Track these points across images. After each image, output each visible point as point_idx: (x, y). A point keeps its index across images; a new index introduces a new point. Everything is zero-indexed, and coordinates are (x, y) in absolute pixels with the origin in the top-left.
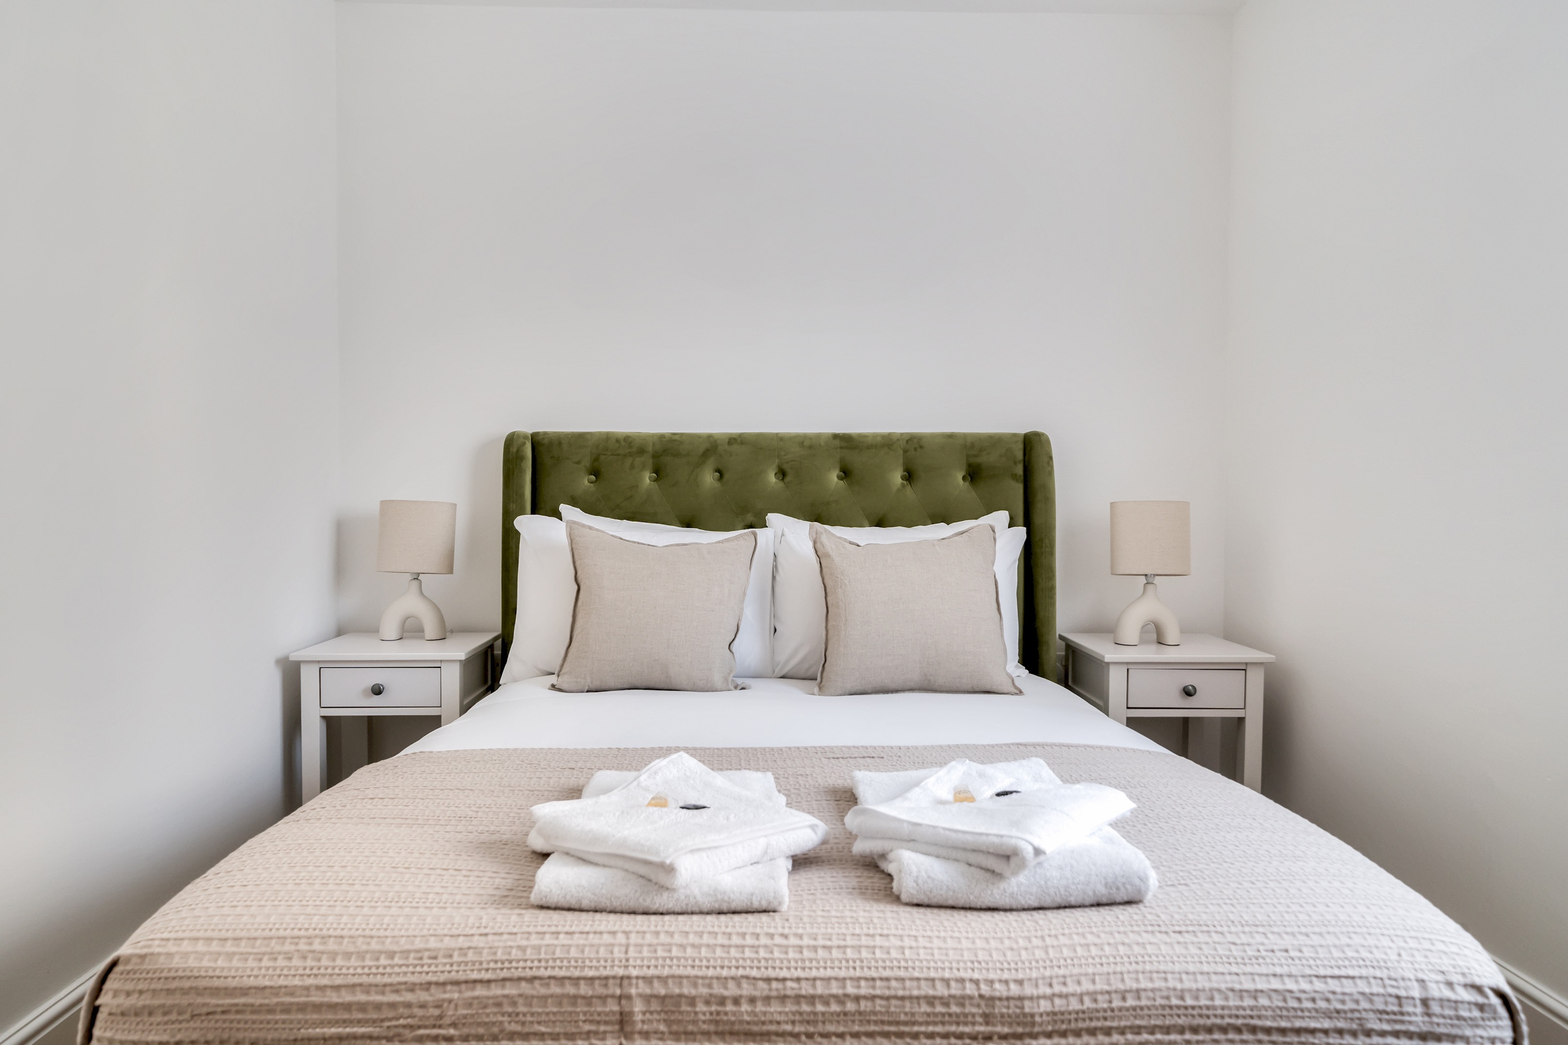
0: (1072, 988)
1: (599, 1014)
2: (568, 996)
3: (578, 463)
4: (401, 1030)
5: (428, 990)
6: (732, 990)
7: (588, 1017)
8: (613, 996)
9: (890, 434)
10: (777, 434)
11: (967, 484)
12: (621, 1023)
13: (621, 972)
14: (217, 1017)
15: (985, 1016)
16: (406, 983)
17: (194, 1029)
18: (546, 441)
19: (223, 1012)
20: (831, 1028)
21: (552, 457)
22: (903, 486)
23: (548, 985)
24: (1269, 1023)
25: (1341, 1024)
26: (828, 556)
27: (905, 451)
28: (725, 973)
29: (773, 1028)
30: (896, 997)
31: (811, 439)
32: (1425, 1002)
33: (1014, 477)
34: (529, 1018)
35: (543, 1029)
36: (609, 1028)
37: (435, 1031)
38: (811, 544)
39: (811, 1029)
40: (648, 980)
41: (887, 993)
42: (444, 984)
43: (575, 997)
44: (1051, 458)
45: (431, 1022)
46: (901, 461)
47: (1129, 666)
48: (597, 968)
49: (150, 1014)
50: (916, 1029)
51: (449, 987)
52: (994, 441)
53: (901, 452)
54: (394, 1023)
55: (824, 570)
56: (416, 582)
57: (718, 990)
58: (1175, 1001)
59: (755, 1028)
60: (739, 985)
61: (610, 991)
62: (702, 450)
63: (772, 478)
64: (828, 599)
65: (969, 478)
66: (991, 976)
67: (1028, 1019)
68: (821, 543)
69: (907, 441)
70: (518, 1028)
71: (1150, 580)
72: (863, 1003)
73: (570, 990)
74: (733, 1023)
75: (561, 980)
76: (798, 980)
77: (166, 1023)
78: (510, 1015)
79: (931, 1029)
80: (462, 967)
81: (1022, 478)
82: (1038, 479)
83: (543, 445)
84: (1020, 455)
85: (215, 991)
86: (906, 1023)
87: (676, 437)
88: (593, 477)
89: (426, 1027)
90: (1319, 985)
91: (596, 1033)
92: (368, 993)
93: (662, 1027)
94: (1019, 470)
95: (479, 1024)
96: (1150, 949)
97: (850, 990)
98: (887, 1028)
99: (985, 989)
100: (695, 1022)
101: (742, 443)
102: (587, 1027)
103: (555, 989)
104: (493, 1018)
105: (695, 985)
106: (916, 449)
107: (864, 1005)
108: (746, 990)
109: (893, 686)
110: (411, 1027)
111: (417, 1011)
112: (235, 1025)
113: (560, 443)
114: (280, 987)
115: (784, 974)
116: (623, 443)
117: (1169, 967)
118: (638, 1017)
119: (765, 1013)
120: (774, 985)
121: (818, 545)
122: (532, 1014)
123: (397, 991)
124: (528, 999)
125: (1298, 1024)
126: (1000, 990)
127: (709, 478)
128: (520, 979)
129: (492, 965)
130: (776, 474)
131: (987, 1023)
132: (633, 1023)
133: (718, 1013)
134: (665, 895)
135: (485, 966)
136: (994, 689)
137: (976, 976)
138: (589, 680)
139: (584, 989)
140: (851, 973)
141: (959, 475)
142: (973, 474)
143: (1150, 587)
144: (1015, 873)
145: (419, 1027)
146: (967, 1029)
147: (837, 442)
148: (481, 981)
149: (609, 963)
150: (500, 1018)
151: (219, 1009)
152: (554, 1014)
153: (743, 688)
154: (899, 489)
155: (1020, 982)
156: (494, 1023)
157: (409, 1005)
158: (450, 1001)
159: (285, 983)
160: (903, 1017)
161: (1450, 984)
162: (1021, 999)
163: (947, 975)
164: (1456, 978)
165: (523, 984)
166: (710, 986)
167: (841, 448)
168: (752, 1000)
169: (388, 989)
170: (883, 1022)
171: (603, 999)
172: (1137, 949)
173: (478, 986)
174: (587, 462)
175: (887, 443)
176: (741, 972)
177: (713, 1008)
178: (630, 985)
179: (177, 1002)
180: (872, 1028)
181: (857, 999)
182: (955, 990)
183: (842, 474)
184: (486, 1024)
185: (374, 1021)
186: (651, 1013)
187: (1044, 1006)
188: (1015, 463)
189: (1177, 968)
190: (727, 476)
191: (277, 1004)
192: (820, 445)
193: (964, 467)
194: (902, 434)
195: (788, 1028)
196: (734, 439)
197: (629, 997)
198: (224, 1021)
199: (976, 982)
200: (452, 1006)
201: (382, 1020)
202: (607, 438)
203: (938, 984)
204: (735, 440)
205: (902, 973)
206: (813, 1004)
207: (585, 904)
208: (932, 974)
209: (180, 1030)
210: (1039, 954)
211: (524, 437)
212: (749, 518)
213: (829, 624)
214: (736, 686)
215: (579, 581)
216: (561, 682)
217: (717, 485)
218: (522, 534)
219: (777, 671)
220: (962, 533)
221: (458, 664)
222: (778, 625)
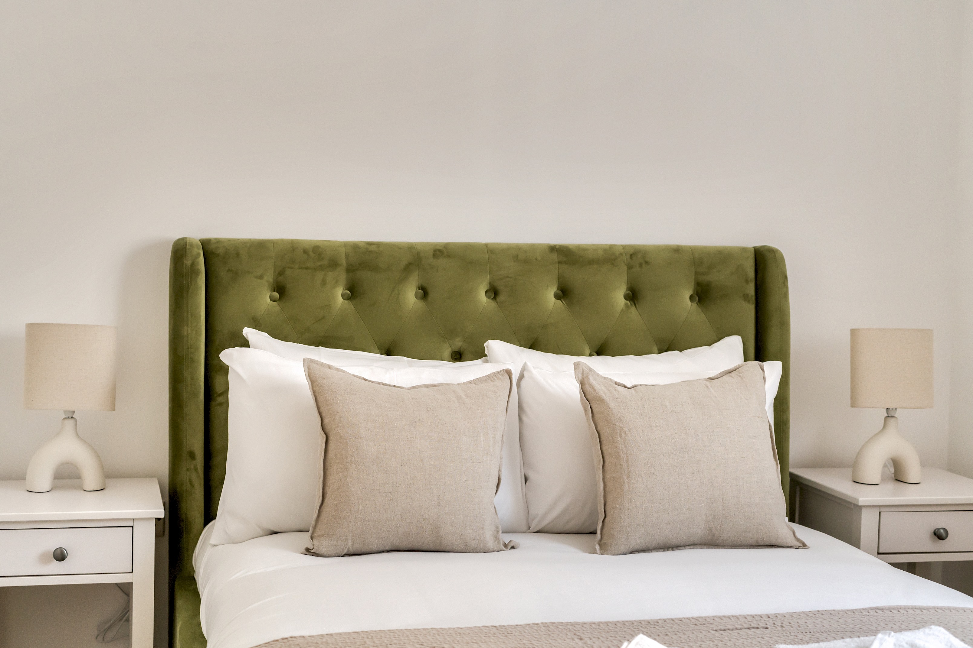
3: (261, 277)
9: (611, 247)
10: (486, 245)
11: (695, 305)
18: (220, 251)
21: (229, 271)
22: (626, 305)
26: (601, 400)
27: (630, 267)
31: (526, 252)
33: (746, 297)
38: (578, 385)
44: (786, 277)
46: (625, 278)
47: (881, 509)
52: (724, 255)
53: (625, 268)
55: (597, 416)
56: (71, 421)
62: (404, 263)
63: (482, 297)
64: (604, 448)
65: (697, 299)
69: (631, 256)
71: (891, 414)
81: (754, 299)
82: (773, 303)
83: (218, 255)
84: (751, 272)
87: (373, 248)
88: (276, 295)
94: (751, 290)
101: (449, 256)
106: (641, 265)
109: (675, 542)
113: (238, 254)
116: (312, 254)
121: (587, 387)
127: (410, 296)
130: (486, 292)
136: (779, 542)
138: (350, 543)
141: (687, 293)
142: (702, 294)
143: (891, 421)
147: (555, 257)
153: (513, 548)
154: (622, 310)
167: (559, 262)
174: (270, 277)
183: (559, 292)
188: (747, 282)
190: (432, 295)
192: (536, 259)
193: (693, 285)
194: (624, 247)
196: (440, 251)
202: (293, 246)
211: (197, 246)
212: (458, 343)
213: (608, 476)
214: (506, 546)
215: (328, 428)
216: (317, 546)
217: (421, 304)
218: (232, 369)
219: (534, 526)
220: (730, 372)
221: (153, 522)
222: (531, 475)
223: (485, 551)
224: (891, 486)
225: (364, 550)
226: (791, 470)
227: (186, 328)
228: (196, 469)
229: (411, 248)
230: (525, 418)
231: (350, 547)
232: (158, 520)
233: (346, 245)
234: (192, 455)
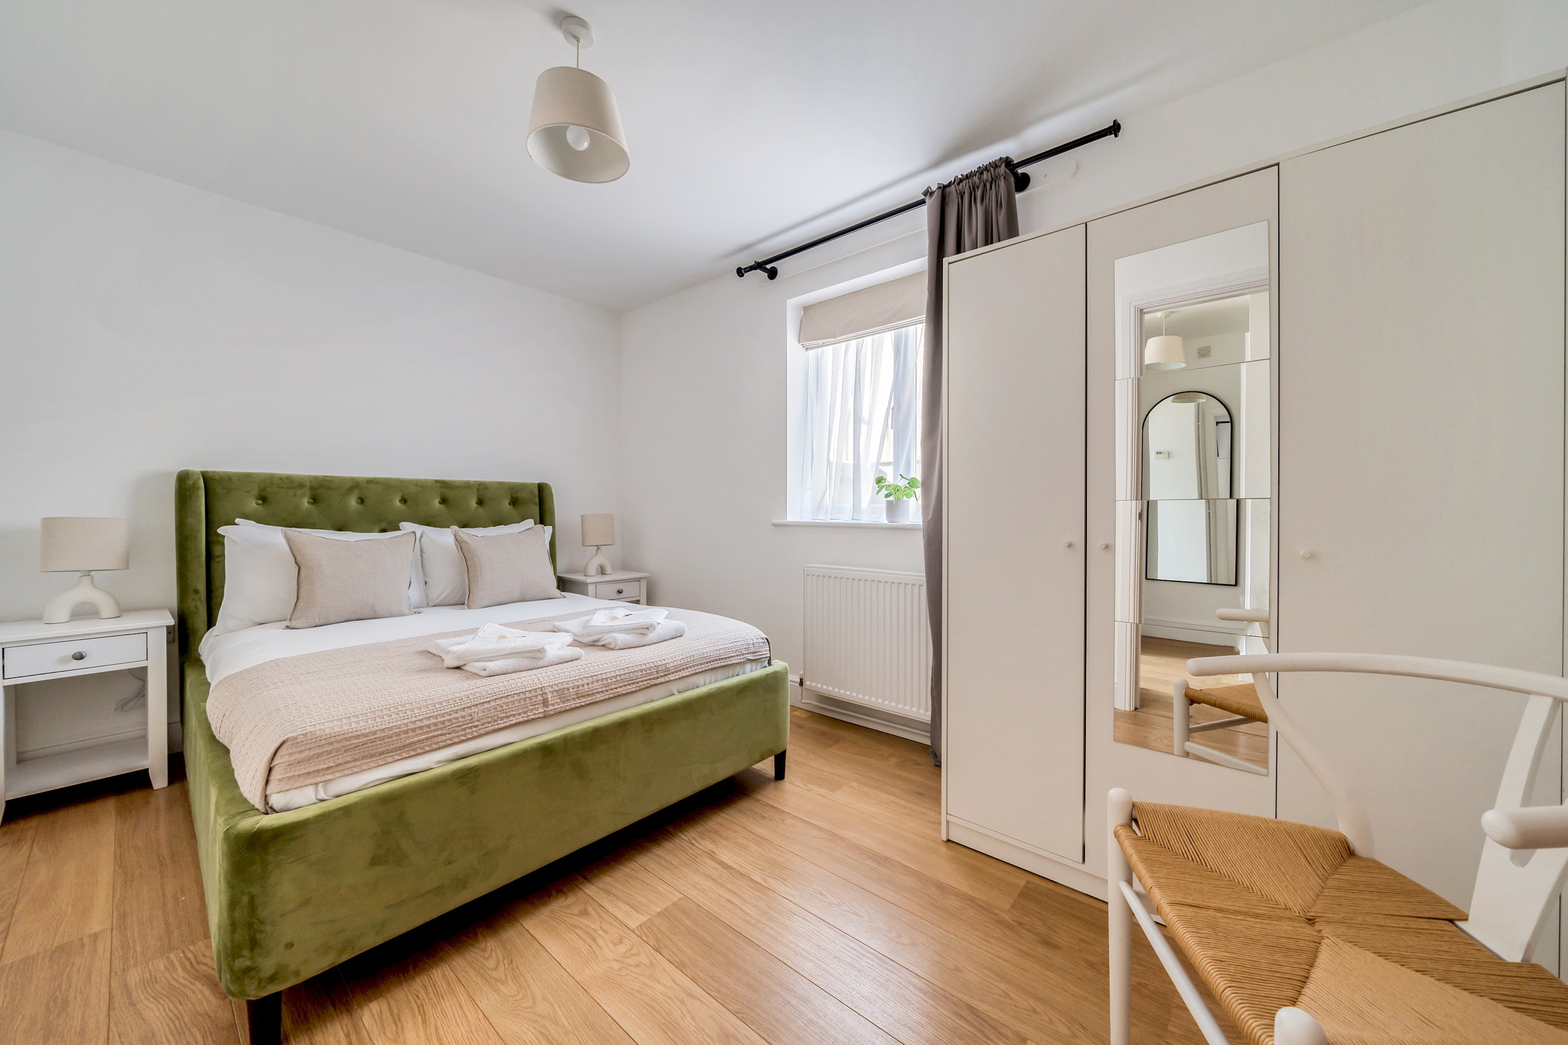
0: (678, 658)
1: (535, 702)
2: (522, 699)
3: (248, 492)
4: (455, 729)
5: (464, 711)
6: (581, 682)
7: (531, 704)
8: (540, 694)
9: (468, 481)
10: (399, 479)
11: (511, 506)
12: (543, 703)
13: (540, 686)
14: (359, 748)
15: (657, 671)
16: (453, 711)
17: (347, 756)
18: (216, 477)
19: (362, 745)
20: (613, 687)
21: (224, 489)
22: (477, 507)
23: (513, 697)
24: (723, 657)
25: (738, 654)
26: (465, 542)
27: (478, 490)
28: (577, 678)
29: (596, 691)
30: (631, 672)
31: (422, 482)
32: (753, 644)
33: (535, 503)
34: (508, 710)
35: (514, 713)
36: (539, 706)
37: (470, 725)
38: (453, 537)
39: (607, 689)
40: (552, 686)
41: (629, 672)
42: (470, 707)
43: (525, 698)
44: (552, 495)
45: (468, 722)
46: (476, 494)
47: (596, 583)
48: (531, 687)
49: (318, 757)
50: (638, 680)
51: (473, 708)
52: (524, 486)
53: (476, 491)
54: (451, 727)
55: (463, 549)
56: (87, 577)
57: (576, 683)
58: (702, 656)
59: (590, 693)
60: (583, 680)
61: (538, 693)
62: (348, 487)
63: (397, 503)
64: (468, 563)
65: (512, 504)
66: (656, 660)
67: (668, 669)
68: (460, 536)
69: (479, 485)
70: (505, 715)
71: (598, 548)
72: (622, 676)
73: (522, 696)
74: (583, 693)
75: (518, 694)
76: (601, 674)
77: (329, 758)
78: (500, 711)
79: (642, 679)
80: (476, 699)
81: (538, 504)
82: (547, 505)
83: (215, 480)
84: (537, 493)
85: (358, 737)
86: (635, 679)
87: (327, 478)
88: (261, 502)
89: (465, 725)
90: (732, 645)
91: (534, 709)
92: (436, 718)
93: (558, 701)
94: (537, 500)
95: (488, 718)
96: (693, 644)
97: (618, 673)
98: (630, 682)
99: (656, 664)
100: (570, 696)
101: (376, 483)
102: (531, 708)
103: (516, 697)
104: (494, 714)
105: (568, 684)
106: (483, 489)
107: (623, 677)
108: (585, 681)
109: (506, 601)
110: (459, 726)
111: (460, 719)
112: (371, 748)
113: (231, 480)
114: (392, 727)
115: (596, 674)
116: (286, 481)
117: (699, 648)
118: (550, 699)
119: (592, 687)
120: (594, 677)
121: (458, 537)
122: (509, 709)
123: (450, 715)
124: (507, 704)
125: (729, 655)
126: (660, 663)
127: (353, 502)
128: (502, 697)
129: (488, 696)
130: (400, 501)
131: (657, 674)
132: (549, 701)
133: (577, 691)
134: (541, 661)
135: (485, 696)
137: (652, 661)
138: (314, 620)
139: (528, 695)
140: (617, 668)
141: (507, 502)
142: (514, 502)
143: (599, 551)
144: (651, 633)
145: (463, 725)
146: (652, 677)
147: (438, 484)
148: (486, 702)
149: (534, 685)
150: (496, 713)
151: (361, 744)
152: (518, 706)
153: (418, 613)
154: (475, 509)
155: (664, 660)
156: (494, 716)
157: (457, 718)
158: (475, 712)
159: (394, 725)
160: (634, 678)
161: (757, 639)
162: (666, 664)
163: (644, 662)
164: (758, 637)
165: (503, 699)
166: (573, 683)
167: (441, 487)
168: (588, 684)
169: (445, 715)
170: (629, 681)
171: (536, 696)
172: (690, 645)
173: (485, 704)
174: (256, 492)
175: (467, 486)
176: (582, 676)
177: (575, 690)
178: (545, 689)
179: (335, 747)
180: (626, 683)
181: (620, 676)
182: (648, 666)
183: (441, 501)
184: (491, 716)
185: (442, 728)
186: (554, 697)
187: (672, 665)
188: (535, 497)
189: (701, 647)
190: (366, 502)
191: (392, 734)
192: (427, 486)
193: (510, 498)
194: (475, 481)
195: (600, 690)
197: (546, 693)
198: (364, 748)
199: (653, 662)
200: (476, 714)
201: (445, 727)
202: (272, 477)
203: (643, 665)
204: (370, 481)
205: (631, 665)
206: (607, 680)
207: (510, 670)
208: (640, 663)
209: (338, 759)
210: (666, 652)
211: (198, 474)
212: (383, 525)
213: (470, 575)
214: (415, 613)
215: (299, 563)
216: (294, 623)
217: (360, 507)
218: (228, 537)
219: (431, 603)
220: (528, 529)
221: (165, 629)
222: (428, 580)
223: (405, 615)
224: (600, 576)
225: (326, 623)
226: (558, 575)
227: (189, 520)
228: (200, 599)
229: (352, 479)
230: (424, 555)
231: (317, 622)
232: (168, 627)
233: (309, 476)
234: (196, 592)
